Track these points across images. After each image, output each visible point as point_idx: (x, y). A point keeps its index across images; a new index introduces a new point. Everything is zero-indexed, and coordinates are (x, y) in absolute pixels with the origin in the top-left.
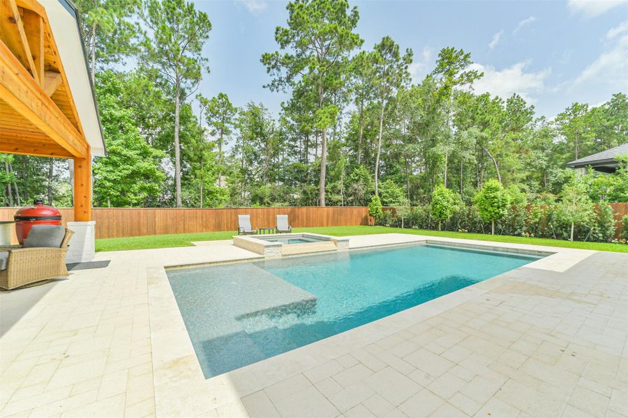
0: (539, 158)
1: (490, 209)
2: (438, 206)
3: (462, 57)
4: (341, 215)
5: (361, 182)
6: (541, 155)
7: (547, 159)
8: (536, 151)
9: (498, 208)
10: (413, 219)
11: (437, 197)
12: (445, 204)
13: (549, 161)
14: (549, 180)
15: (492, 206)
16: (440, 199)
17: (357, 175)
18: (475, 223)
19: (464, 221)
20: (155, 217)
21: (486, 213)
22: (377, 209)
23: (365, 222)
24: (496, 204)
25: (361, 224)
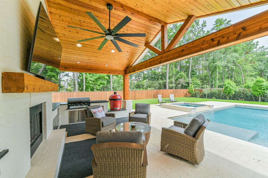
0: (260, 65)
1: (259, 90)
2: (228, 89)
3: (226, 22)
4: (176, 93)
5: (183, 79)
6: (261, 64)
7: (264, 65)
8: (258, 62)
9: (264, 90)
10: (211, 94)
11: (227, 85)
12: (232, 88)
13: (265, 66)
14: (265, 75)
15: (260, 89)
16: (229, 86)
17: (180, 75)
18: (248, 96)
19: (241, 95)
20: (107, 95)
21: (257, 92)
22: (192, 90)
23: (186, 96)
24: (263, 88)
25: (184, 97)
